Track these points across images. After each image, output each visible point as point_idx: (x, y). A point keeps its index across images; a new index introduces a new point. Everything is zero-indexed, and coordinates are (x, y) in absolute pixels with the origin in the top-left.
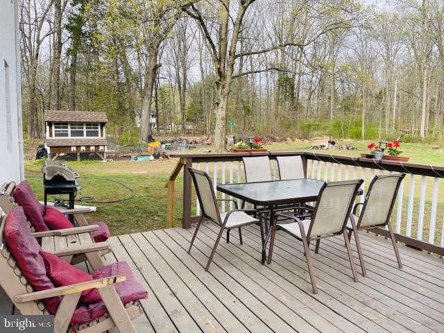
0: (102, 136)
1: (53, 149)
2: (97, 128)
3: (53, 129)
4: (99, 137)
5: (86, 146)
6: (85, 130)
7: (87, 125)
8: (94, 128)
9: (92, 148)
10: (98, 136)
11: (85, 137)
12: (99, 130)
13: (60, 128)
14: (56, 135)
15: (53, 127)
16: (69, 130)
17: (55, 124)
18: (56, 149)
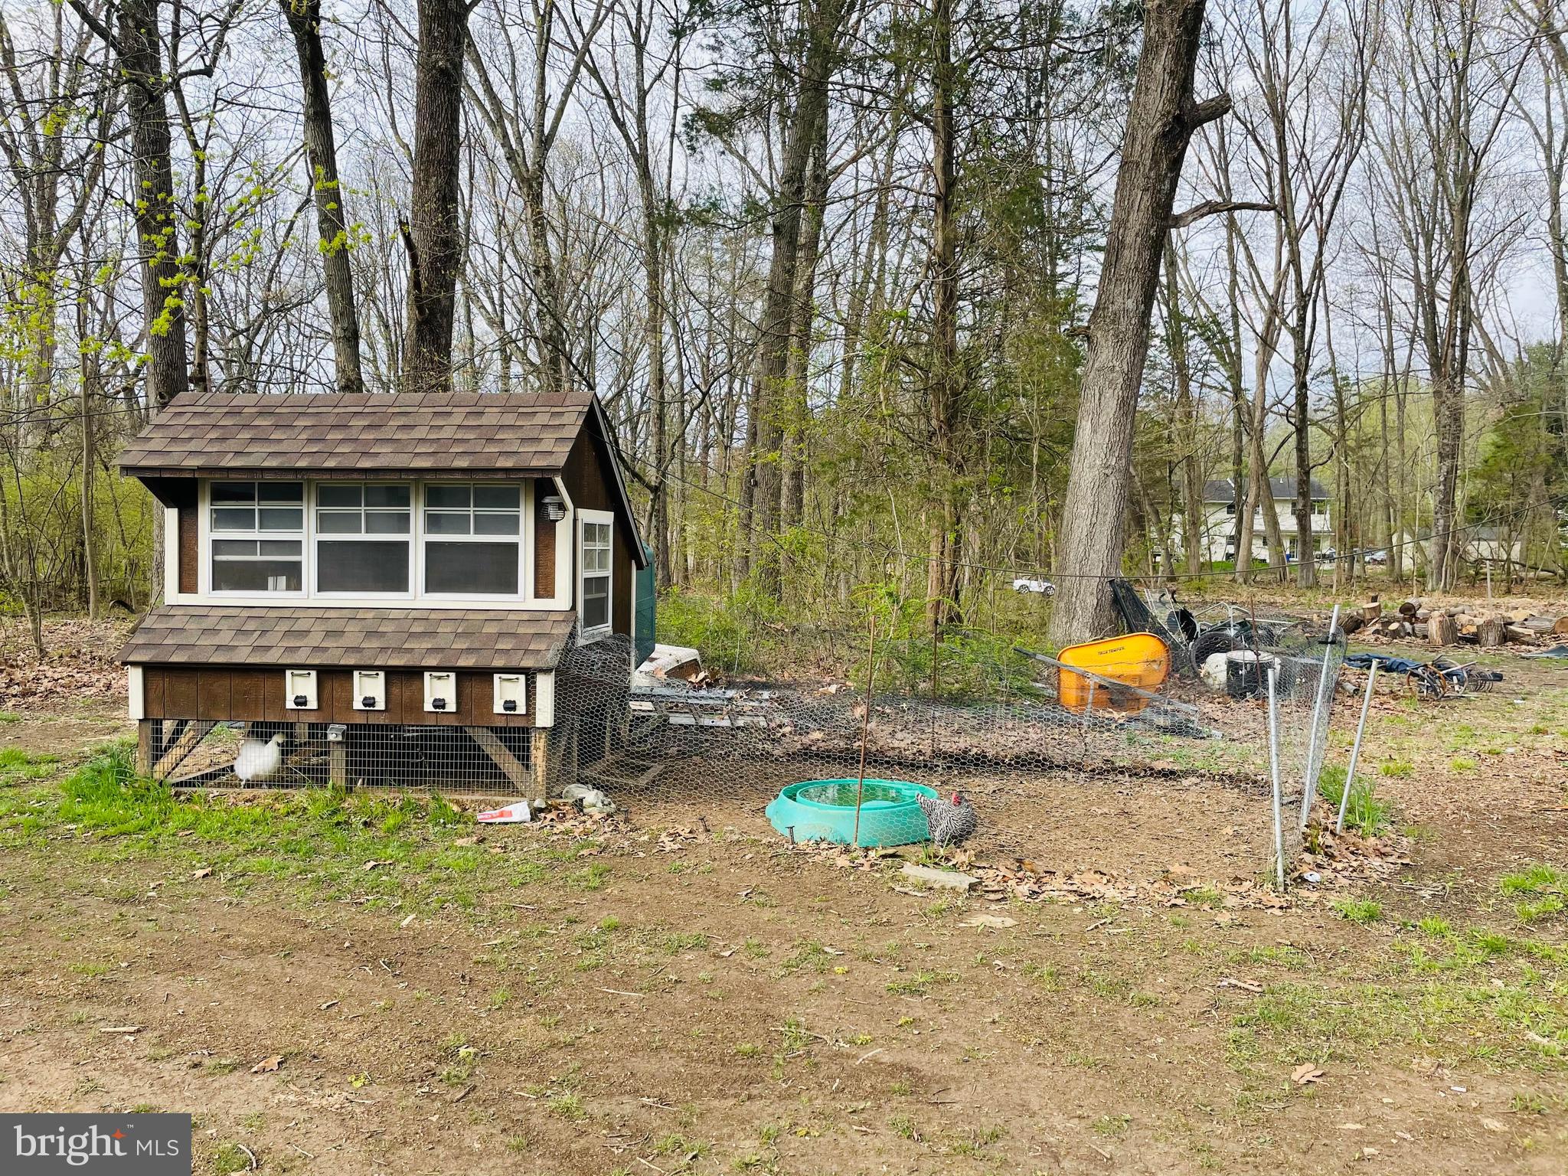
0: (544, 587)
1: (161, 683)
2: (512, 524)
3: (206, 533)
4: (524, 598)
5: (393, 674)
6: (417, 539)
7: (435, 497)
8: (482, 525)
9: (440, 690)
10: (509, 584)
11: (416, 596)
12: (525, 539)
13: (244, 519)
14: (226, 576)
15: (204, 513)
16: (309, 536)
17: (220, 493)
18: (184, 687)
